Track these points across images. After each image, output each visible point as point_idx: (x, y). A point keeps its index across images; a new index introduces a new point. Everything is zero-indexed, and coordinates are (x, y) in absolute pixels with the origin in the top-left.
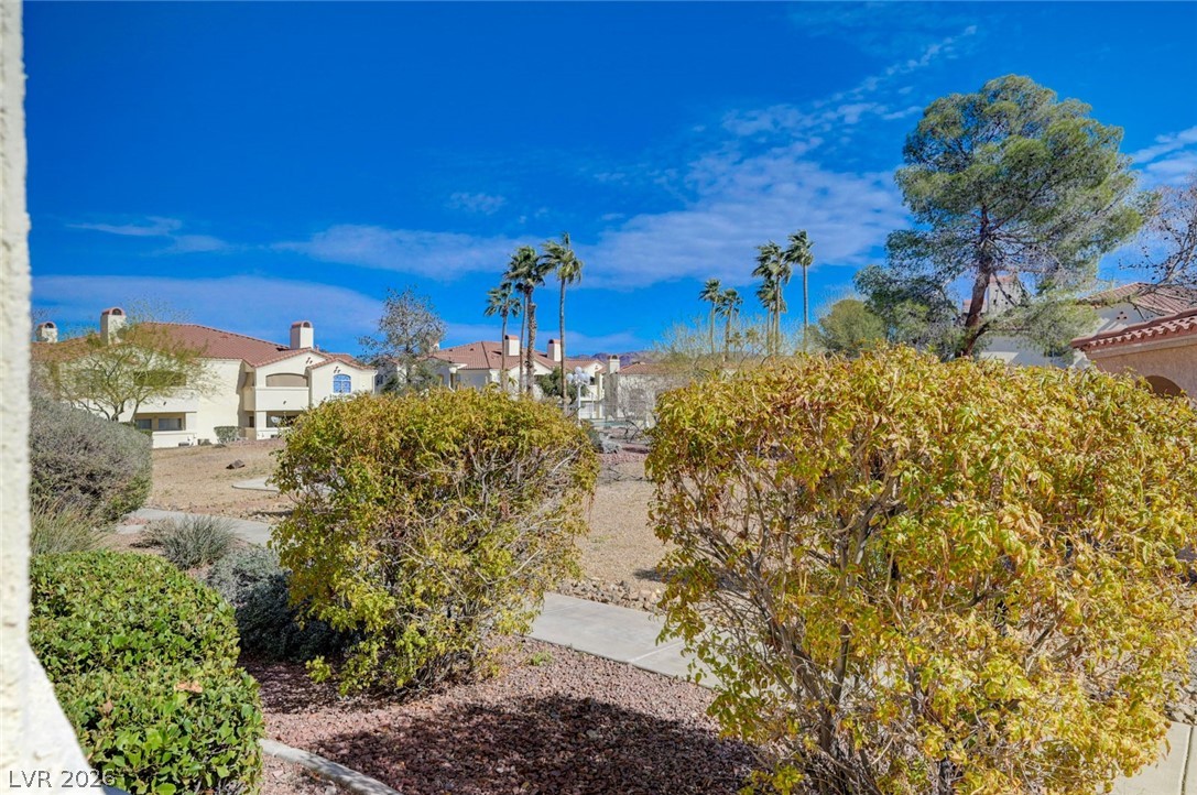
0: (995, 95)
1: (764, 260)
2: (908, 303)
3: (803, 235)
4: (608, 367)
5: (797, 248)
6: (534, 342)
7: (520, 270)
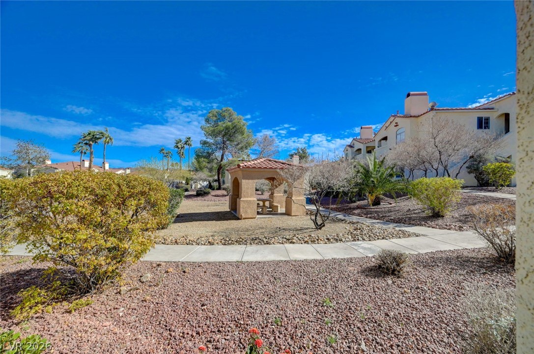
0: (224, 111)
1: (177, 143)
2: (203, 158)
3: (190, 138)
4: (126, 172)
5: (187, 141)
6: (93, 163)
7: (86, 138)
